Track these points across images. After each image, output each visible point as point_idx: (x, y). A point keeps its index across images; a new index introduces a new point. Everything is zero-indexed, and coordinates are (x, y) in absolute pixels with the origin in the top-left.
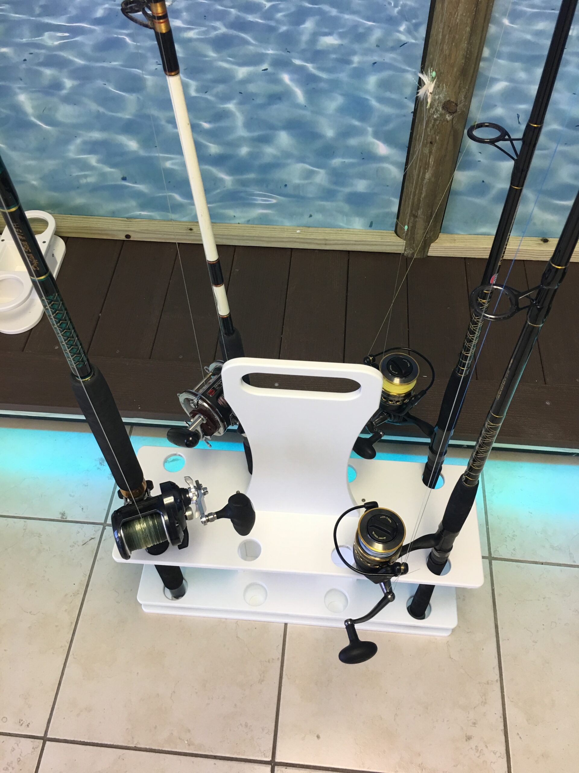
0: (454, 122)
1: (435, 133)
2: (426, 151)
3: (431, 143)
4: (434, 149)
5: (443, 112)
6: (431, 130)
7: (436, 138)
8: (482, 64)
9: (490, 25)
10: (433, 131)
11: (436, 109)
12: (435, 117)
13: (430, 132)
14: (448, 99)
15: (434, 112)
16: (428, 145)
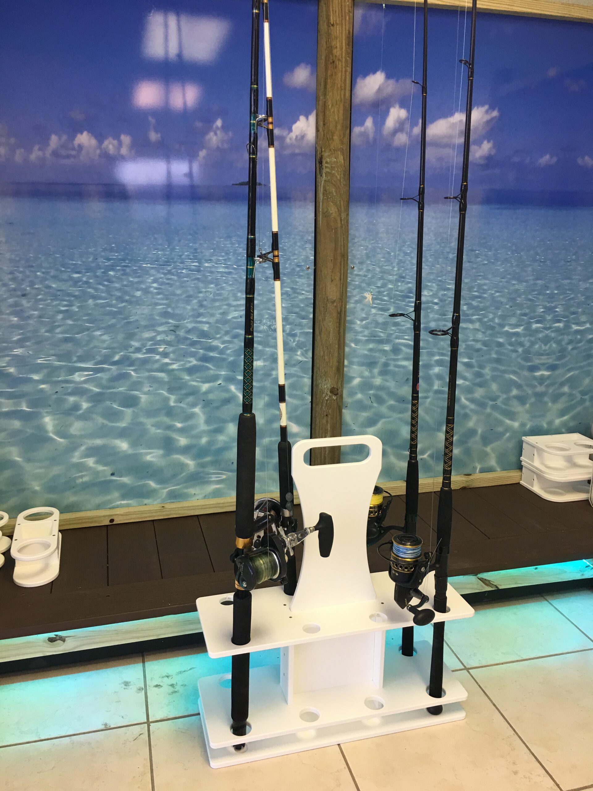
0: (338, 401)
1: (328, 409)
2: (324, 421)
3: (327, 415)
4: (329, 419)
5: (331, 394)
6: (325, 407)
7: (329, 411)
8: (345, 369)
9: (345, 347)
10: (326, 408)
11: (326, 393)
12: (326, 398)
13: (325, 409)
14: (332, 386)
15: (325, 396)
16: (325, 418)
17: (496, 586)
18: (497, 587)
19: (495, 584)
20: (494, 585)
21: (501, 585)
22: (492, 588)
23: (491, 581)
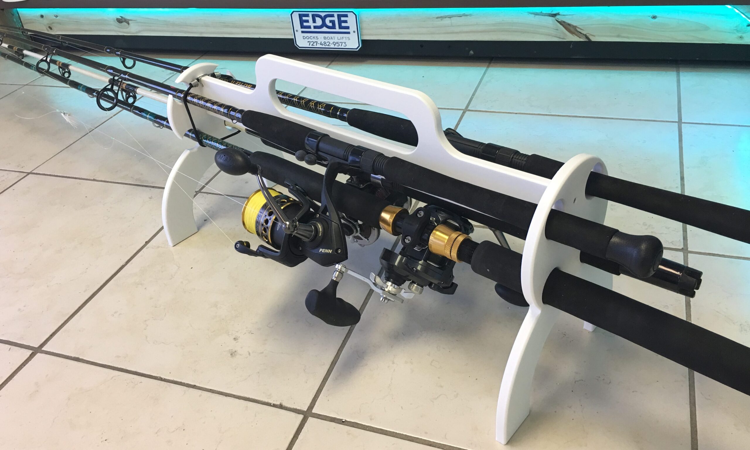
17: (586, 35)
18: (587, 37)
19: (585, 33)
20: (583, 34)
21: (593, 35)
22: (580, 38)
23: (579, 28)
